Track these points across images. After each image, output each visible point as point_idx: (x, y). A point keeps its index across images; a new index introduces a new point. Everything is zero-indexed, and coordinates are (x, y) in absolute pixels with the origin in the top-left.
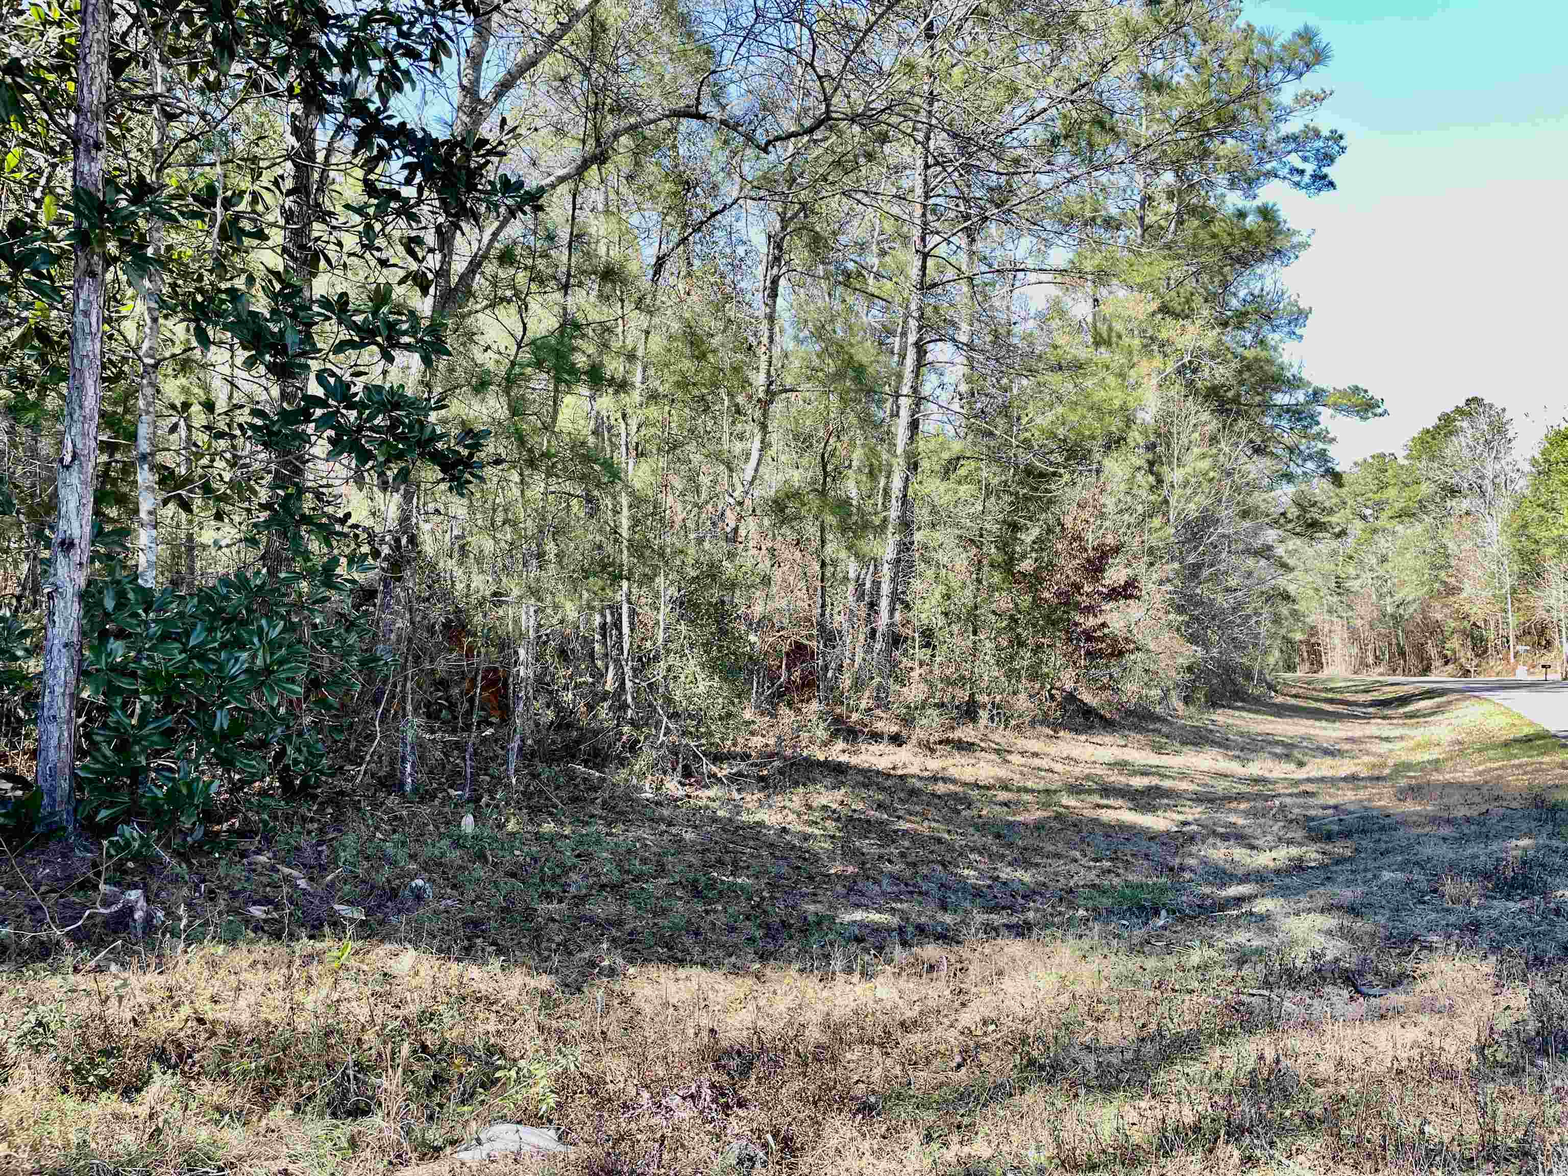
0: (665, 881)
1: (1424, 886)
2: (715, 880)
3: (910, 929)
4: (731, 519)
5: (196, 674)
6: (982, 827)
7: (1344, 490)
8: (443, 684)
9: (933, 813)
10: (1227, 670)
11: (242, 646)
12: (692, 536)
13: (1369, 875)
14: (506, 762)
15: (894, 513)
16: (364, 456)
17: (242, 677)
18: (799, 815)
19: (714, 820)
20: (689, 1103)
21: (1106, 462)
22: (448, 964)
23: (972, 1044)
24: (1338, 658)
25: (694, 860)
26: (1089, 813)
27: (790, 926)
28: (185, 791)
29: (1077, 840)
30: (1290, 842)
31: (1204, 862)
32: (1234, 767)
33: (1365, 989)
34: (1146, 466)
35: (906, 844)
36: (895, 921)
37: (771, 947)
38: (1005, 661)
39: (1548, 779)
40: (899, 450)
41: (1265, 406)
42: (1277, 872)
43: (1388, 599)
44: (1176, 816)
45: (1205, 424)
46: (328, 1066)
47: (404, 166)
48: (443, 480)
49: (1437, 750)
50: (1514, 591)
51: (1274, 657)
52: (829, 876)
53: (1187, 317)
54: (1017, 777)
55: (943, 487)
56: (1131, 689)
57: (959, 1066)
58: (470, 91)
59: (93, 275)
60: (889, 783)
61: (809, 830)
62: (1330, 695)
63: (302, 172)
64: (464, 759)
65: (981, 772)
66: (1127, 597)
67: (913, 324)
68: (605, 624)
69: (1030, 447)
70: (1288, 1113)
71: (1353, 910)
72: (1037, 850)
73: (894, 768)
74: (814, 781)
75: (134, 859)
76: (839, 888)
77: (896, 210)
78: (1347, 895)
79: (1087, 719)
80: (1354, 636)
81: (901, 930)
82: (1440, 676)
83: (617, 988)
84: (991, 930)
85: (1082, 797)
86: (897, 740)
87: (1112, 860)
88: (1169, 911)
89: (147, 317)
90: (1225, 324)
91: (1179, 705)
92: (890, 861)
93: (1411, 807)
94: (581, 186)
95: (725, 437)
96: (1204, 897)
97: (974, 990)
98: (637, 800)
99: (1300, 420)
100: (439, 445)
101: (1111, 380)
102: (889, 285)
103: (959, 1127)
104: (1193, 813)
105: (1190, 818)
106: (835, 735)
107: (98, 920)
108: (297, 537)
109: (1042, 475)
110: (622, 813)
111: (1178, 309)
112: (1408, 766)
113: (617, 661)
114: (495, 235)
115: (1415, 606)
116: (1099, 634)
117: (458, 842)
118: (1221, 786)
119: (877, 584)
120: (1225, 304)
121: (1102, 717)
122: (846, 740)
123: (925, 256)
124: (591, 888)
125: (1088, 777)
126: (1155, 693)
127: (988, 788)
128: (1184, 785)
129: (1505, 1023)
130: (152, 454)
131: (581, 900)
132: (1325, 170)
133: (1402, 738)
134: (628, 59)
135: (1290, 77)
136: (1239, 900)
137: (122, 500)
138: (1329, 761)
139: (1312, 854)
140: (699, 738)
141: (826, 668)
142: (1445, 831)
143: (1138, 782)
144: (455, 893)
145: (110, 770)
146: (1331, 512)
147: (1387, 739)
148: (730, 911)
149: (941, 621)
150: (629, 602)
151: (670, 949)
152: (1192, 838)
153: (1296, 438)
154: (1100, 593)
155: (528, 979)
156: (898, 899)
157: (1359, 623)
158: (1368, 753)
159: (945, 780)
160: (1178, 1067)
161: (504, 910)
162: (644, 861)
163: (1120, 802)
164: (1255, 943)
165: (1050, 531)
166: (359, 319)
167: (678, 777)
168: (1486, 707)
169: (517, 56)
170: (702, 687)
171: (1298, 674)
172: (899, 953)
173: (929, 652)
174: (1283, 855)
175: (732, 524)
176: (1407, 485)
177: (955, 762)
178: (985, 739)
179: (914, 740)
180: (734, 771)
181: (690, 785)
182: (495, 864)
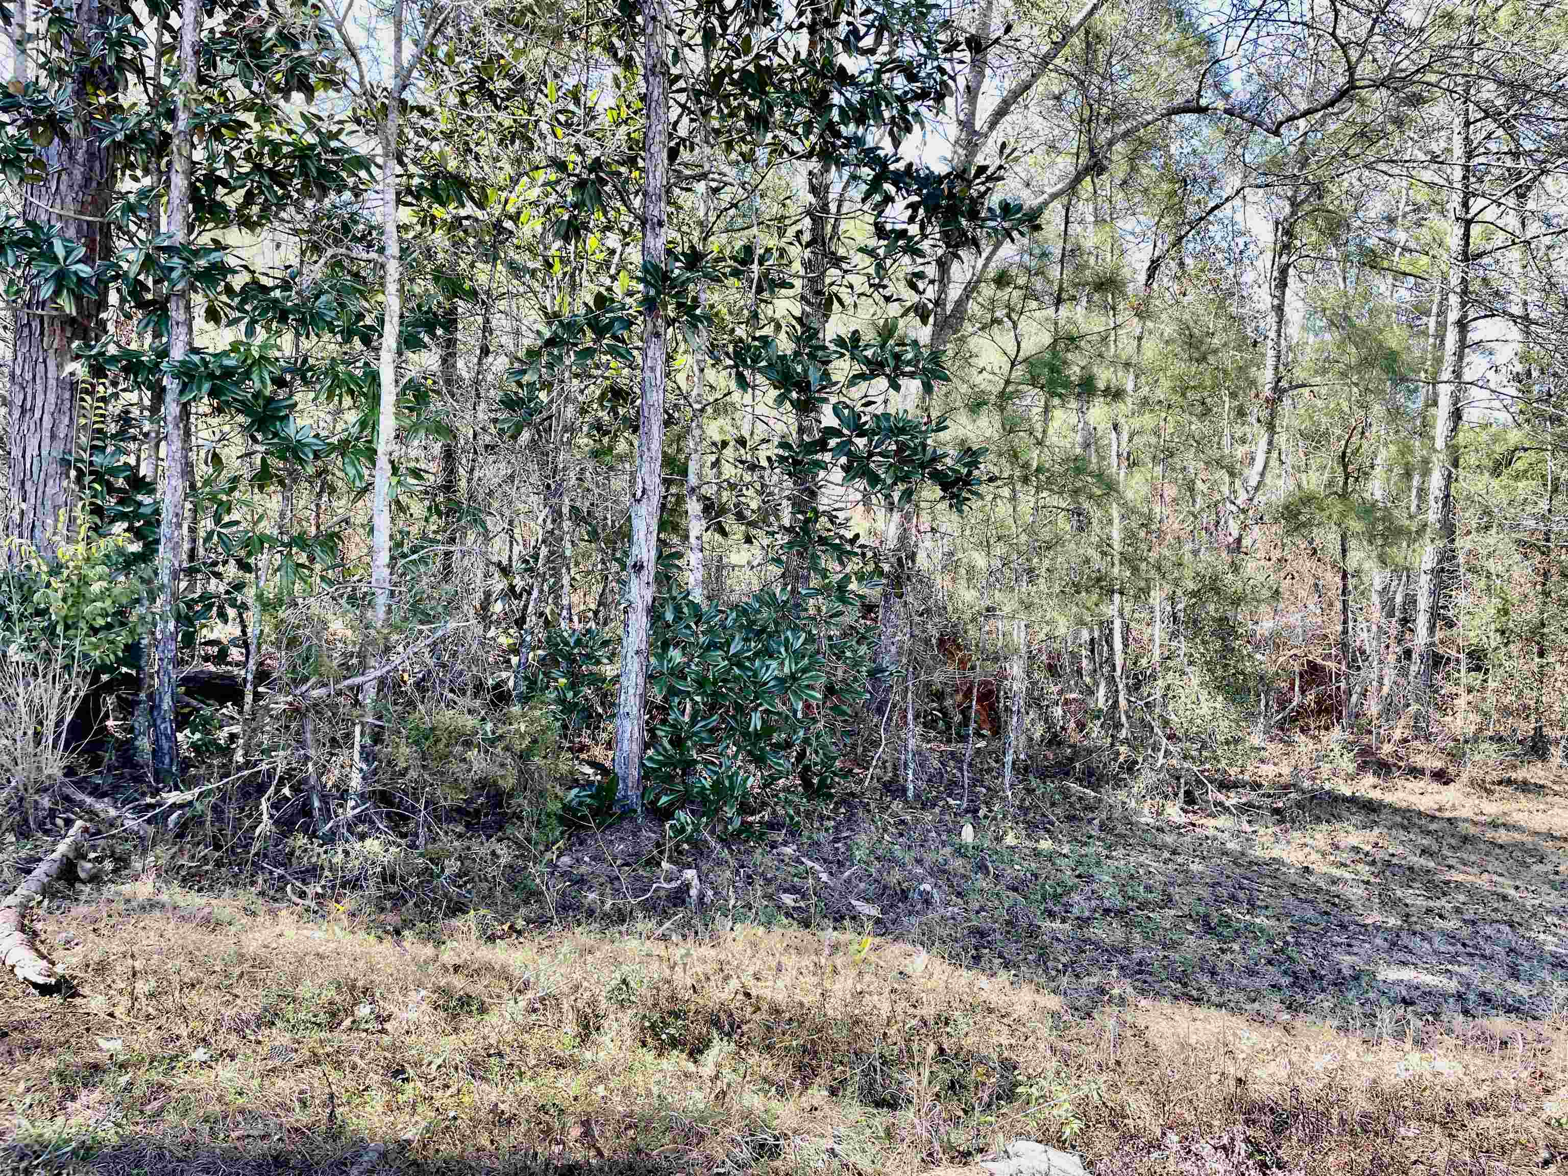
0: (1173, 912)
2: (1229, 917)
3: (1472, 997)
4: (1234, 528)
5: (737, 679)
8: (939, 696)
9: (1493, 864)
11: (771, 654)
14: (1001, 775)
15: (1433, 516)
16: (874, 479)
17: (772, 683)
18: (1324, 854)
19: (1224, 852)
20: (1221, 1154)
22: (960, 972)
25: (1205, 893)
27: (1322, 977)
28: (727, 783)
35: (1462, 898)
36: (1452, 986)
37: (1299, 998)
40: (1439, 444)
46: (856, 1054)
47: (907, 207)
48: (943, 498)
52: (1365, 926)
55: (1495, 483)
57: (1546, 1162)
58: (967, 125)
59: (657, 335)
60: (1433, 827)
61: (1337, 872)
63: (818, 223)
64: (961, 769)
65: (1556, 820)
67: (1453, 300)
68: (1093, 639)
73: (1440, 810)
74: (1339, 818)
75: (687, 841)
76: (1379, 941)
81: (1460, 997)
83: (1129, 1019)
86: (1442, 777)
89: (696, 369)
92: (1441, 916)
94: (1075, 200)
95: (1226, 440)
98: (1137, 824)
100: (940, 465)
102: (1425, 260)
106: (1362, 767)
107: (662, 893)
108: (815, 557)
110: (1124, 836)
113: (1109, 678)
114: (989, 259)
117: (960, 851)
119: (1411, 601)
122: (1377, 774)
123: (1468, 223)
124: (1094, 911)
130: (699, 487)
131: (1084, 922)
137: (675, 528)
140: (1202, 763)
141: (1349, 692)
144: (960, 901)
145: (669, 761)
148: (1250, 952)
149: (1496, 640)
150: (1121, 615)
151: (1185, 985)
155: (1037, 998)
156: (1454, 961)
159: (1507, 827)
161: (1008, 923)
162: (1149, 889)
166: (869, 353)
167: (1180, 803)
169: (1010, 84)
170: (1205, 709)
172: (1460, 1023)
173: (1481, 676)
175: (1235, 534)
177: (1520, 806)
178: (1558, 780)
179: (1465, 777)
180: (1244, 800)
181: (1194, 812)
182: (996, 877)
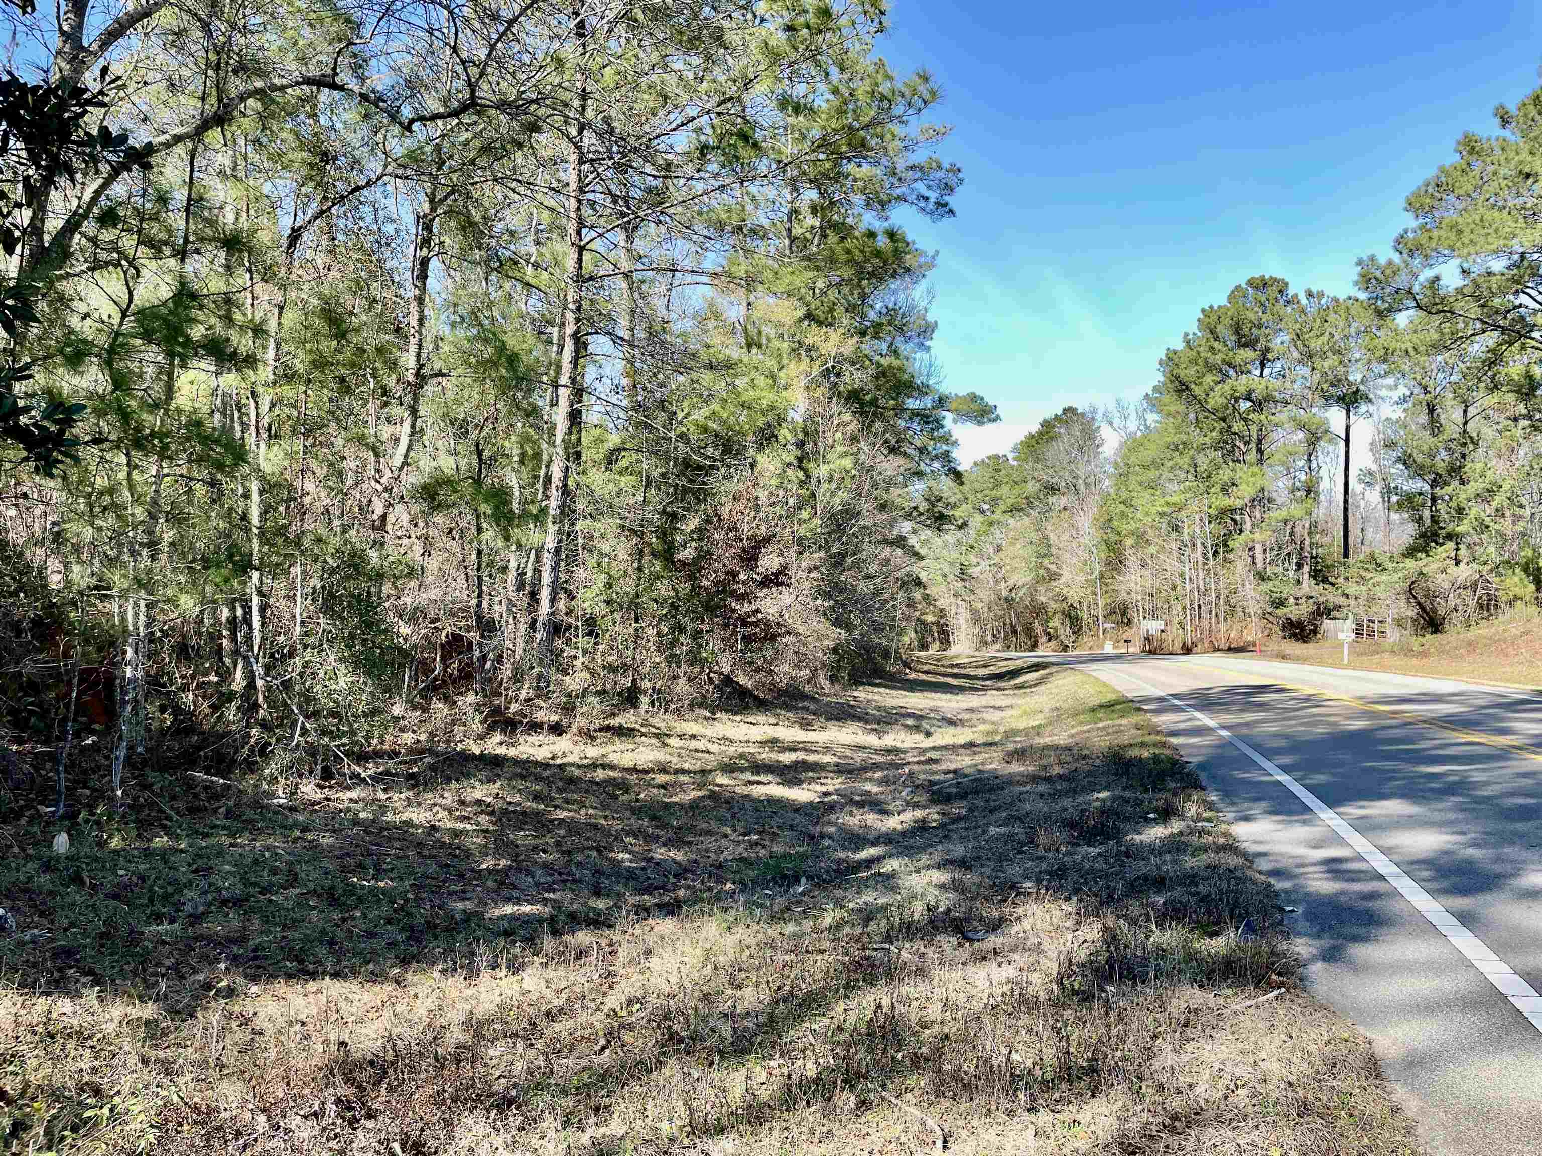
0: (297, 891)
1: (1023, 838)
2: (354, 885)
3: (562, 917)
4: (379, 508)
6: (638, 810)
7: (966, 488)
8: (33, 688)
9: (592, 800)
10: (866, 649)
12: (336, 523)
13: (979, 831)
14: (110, 773)
15: (554, 502)
18: (450, 812)
19: (356, 822)
21: (759, 457)
22: (33, 1000)
23: (616, 1024)
24: (962, 636)
25: (331, 866)
26: (741, 790)
27: (435, 926)
29: (729, 816)
30: (916, 806)
31: (842, 829)
32: (873, 740)
33: (970, 934)
34: (795, 462)
35: (562, 832)
36: (547, 911)
37: (414, 950)
38: (666, 646)
39: (1125, 739)
40: (559, 439)
41: (899, 410)
42: (903, 834)
43: (1003, 584)
44: (819, 788)
45: (847, 424)
48: (26, 459)
49: (1041, 716)
50: (1102, 576)
51: (910, 636)
52: (480, 871)
53: (831, 325)
54: (675, 760)
55: (605, 477)
56: (784, 671)
57: (603, 1048)
58: (71, 37)
60: (547, 773)
61: (460, 826)
62: (956, 671)
64: (58, 772)
65: (640, 756)
66: (779, 584)
67: (570, 316)
68: (235, 617)
69: (687, 442)
70: (899, 1056)
71: (963, 864)
72: (692, 829)
73: (553, 758)
74: (468, 776)
76: (490, 883)
77: (551, 203)
78: (959, 851)
79: (742, 701)
80: (976, 618)
81: (552, 919)
82: (1045, 652)
83: (237, 1009)
84: (643, 912)
85: (735, 775)
86: (557, 729)
87: (759, 833)
88: (810, 878)
90: (863, 333)
91: (826, 684)
92: (544, 852)
93: (1016, 768)
94: (200, 148)
96: (839, 862)
97: (622, 972)
98: (267, 807)
99: (927, 423)
100: (23, 420)
101: (761, 381)
102: (545, 275)
103: (597, 1109)
104: (833, 783)
105: (831, 789)
106: (491, 729)
109: (699, 467)
110: (249, 822)
111: (822, 317)
112: (1015, 732)
113: (246, 658)
115: (1024, 590)
116: (753, 619)
117: (49, 865)
118: (859, 757)
119: (537, 571)
120: (864, 316)
121: (756, 698)
122: (504, 732)
123: (581, 249)
124: (210, 904)
125: (742, 756)
126: (805, 673)
127: (646, 772)
128: (827, 759)
129: (1082, 956)
131: (196, 918)
132: (947, 198)
133: (1012, 707)
134: (258, 20)
135: (910, 112)
136: (869, 863)
138: (951, 730)
139: (933, 815)
140: (340, 737)
141: (484, 659)
142: (1042, 788)
143: (787, 758)
144: (44, 921)
146: (955, 506)
147: (1000, 708)
148: (370, 916)
149: (604, 609)
150: (260, 593)
151: (301, 962)
152: (831, 807)
153: (925, 440)
154: (754, 581)
155: (129, 1009)
156: (551, 890)
157: (979, 605)
158: (984, 721)
159: (604, 766)
160: (807, 1024)
161: (102, 936)
162: (273, 871)
163: (770, 777)
164: (881, 901)
165: (708, 521)
167: (314, 781)
168: (1079, 678)
170: (343, 682)
171: (930, 652)
172: (548, 943)
173: (593, 640)
174: (909, 817)
175: (380, 512)
176: (1016, 483)
177: (615, 748)
178: (645, 724)
179: (574, 728)
180: (381, 769)
181: (331, 787)
182: (93, 887)
